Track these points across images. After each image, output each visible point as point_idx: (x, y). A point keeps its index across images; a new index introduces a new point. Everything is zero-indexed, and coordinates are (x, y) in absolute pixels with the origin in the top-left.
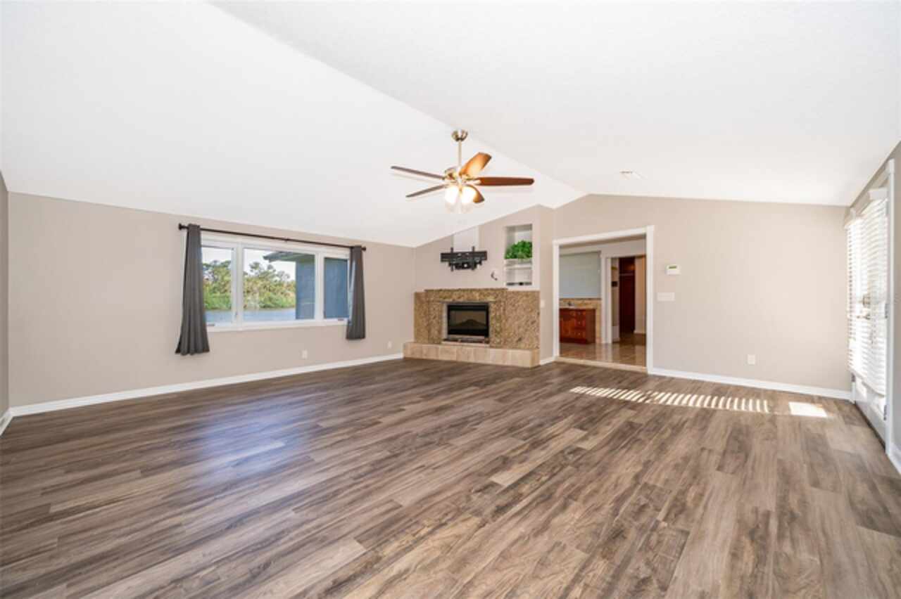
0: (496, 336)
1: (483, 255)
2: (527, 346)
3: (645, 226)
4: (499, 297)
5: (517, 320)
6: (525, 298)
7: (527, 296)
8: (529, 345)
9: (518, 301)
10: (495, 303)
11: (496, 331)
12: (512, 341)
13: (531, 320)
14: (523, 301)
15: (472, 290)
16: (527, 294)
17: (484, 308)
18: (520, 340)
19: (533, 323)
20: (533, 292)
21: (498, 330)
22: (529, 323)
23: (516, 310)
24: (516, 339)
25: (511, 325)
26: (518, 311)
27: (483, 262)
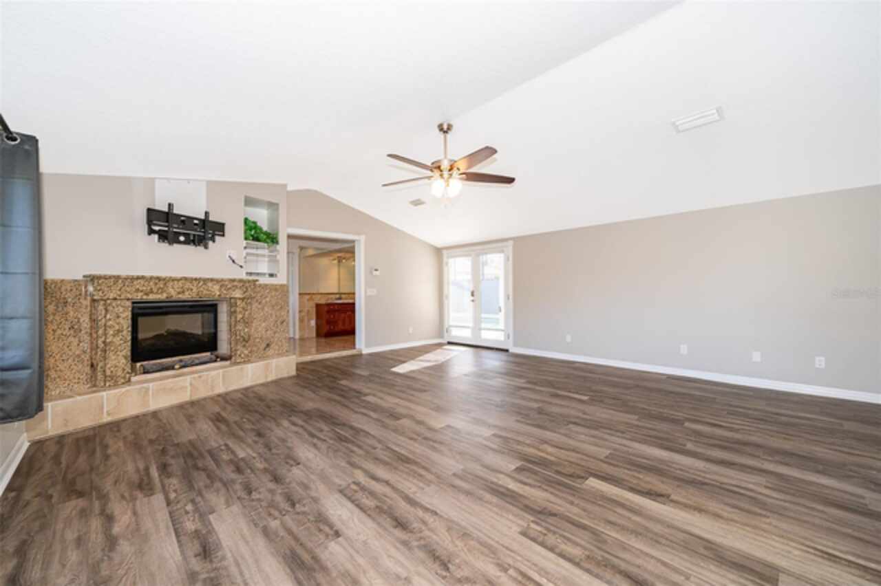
0: (244, 346)
1: (219, 228)
2: (276, 352)
3: (359, 234)
4: (250, 292)
5: (264, 321)
6: (273, 293)
7: (276, 290)
8: (279, 350)
9: (266, 297)
10: (243, 299)
11: (244, 340)
12: (259, 349)
13: (280, 320)
14: (272, 297)
15: (206, 281)
16: (275, 288)
17: (209, 308)
18: (268, 345)
19: (282, 323)
20: (282, 286)
21: (246, 337)
22: (279, 323)
23: (263, 309)
24: (264, 345)
25: (256, 329)
26: (266, 309)
27: (217, 238)
